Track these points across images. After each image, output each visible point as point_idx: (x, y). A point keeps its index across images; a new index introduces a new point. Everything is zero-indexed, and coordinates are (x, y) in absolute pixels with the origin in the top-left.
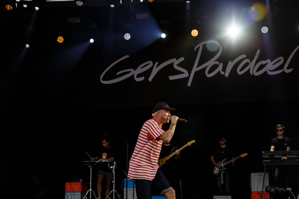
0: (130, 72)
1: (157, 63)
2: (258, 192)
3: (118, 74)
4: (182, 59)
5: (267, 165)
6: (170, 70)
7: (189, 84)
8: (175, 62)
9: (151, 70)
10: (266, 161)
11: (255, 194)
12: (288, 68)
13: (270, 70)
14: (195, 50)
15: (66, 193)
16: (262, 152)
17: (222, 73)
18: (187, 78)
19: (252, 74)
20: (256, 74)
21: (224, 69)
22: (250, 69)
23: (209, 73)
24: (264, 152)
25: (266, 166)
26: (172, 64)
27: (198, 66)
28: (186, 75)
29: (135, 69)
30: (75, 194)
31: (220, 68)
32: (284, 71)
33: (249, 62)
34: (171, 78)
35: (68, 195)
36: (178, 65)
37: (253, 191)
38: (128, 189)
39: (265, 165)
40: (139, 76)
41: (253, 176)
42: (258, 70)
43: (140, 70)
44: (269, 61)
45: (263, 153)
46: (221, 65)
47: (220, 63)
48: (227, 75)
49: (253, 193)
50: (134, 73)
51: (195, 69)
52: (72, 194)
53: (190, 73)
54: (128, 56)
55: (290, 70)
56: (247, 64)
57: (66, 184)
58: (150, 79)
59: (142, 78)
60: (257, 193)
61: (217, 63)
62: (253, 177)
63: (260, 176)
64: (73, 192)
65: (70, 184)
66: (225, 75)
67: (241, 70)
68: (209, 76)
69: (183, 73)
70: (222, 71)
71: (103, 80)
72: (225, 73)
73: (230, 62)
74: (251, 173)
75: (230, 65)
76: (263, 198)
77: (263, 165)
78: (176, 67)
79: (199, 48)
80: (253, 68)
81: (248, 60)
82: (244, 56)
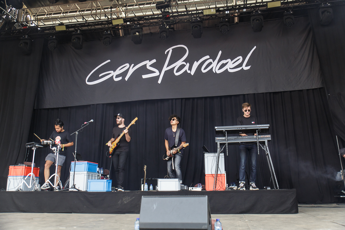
0: (110, 73)
1: (133, 65)
2: (212, 174)
3: (100, 75)
4: (154, 61)
6: (144, 70)
7: (159, 82)
8: (148, 63)
9: (128, 70)
10: (220, 138)
11: (209, 177)
12: (246, 66)
13: (230, 68)
14: (166, 53)
15: (9, 177)
16: (215, 128)
17: (189, 72)
18: (159, 76)
19: (215, 72)
20: (219, 72)
21: (190, 69)
22: (213, 67)
23: (177, 71)
26: (145, 66)
27: (168, 66)
28: (157, 73)
29: (114, 71)
30: (17, 178)
31: (186, 68)
32: (242, 68)
33: (212, 62)
34: (144, 77)
35: (10, 180)
36: (151, 66)
37: (206, 173)
38: (75, 173)
42: (220, 68)
43: (118, 71)
44: (229, 60)
46: (188, 64)
48: (193, 73)
49: (206, 175)
50: (113, 74)
51: (165, 69)
52: (15, 178)
53: (160, 72)
54: (109, 61)
55: (249, 67)
56: (210, 63)
57: (10, 167)
58: (126, 79)
59: (120, 78)
60: (212, 176)
61: (184, 63)
62: (207, 158)
63: (214, 157)
64: (16, 176)
65: (13, 167)
66: (191, 73)
67: (205, 69)
68: (177, 74)
69: (155, 72)
71: (88, 81)
72: (191, 71)
73: (196, 62)
74: (205, 153)
75: (196, 65)
76: (218, 181)
77: (217, 143)
78: (149, 68)
79: (169, 51)
80: (216, 67)
81: (211, 60)
82: (208, 57)
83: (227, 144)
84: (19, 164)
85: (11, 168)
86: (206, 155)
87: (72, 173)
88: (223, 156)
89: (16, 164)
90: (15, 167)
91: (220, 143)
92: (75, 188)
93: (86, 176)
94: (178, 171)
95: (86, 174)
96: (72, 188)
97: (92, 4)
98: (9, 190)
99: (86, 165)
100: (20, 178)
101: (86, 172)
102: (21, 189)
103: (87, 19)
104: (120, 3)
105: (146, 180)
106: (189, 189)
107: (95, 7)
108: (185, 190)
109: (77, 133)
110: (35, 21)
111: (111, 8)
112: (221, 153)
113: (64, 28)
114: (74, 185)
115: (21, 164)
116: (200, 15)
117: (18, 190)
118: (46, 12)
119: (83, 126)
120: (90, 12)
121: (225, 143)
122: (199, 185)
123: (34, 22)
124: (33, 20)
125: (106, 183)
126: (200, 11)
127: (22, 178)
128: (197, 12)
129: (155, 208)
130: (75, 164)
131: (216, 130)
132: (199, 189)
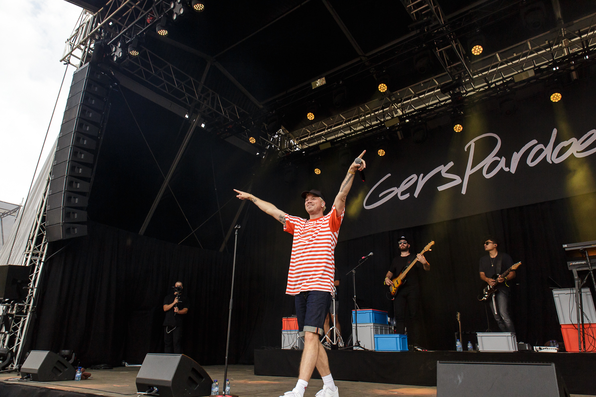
0: (393, 191)
1: (422, 175)
2: (573, 324)
3: (380, 196)
4: (451, 164)
5: (578, 270)
6: (439, 179)
7: (464, 192)
8: (443, 169)
9: (415, 184)
10: (577, 263)
11: (568, 329)
13: (577, 152)
14: (466, 150)
15: (283, 332)
16: (562, 246)
17: (507, 169)
18: (461, 185)
19: (551, 163)
20: (557, 161)
21: (508, 164)
22: (546, 156)
23: (488, 172)
24: (566, 246)
25: (578, 272)
26: (440, 173)
27: (473, 167)
28: (458, 180)
29: (398, 187)
30: (292, 332)
31: (502, 164)
33: (544, 148)
34: (441, 188)
35: (285, 335)
36: (447, 172)
37: (562, 322)
38: (358, 325)
39: (575, 271)
40: (403, 193)
41: (557, 295)
42: (559, 155)
43: (404, 186)
44: (574, 140)
45: (566, 248)
46: (504, 159)
47: (501, 159)
48: (513, 170)
49: (562, 327)
50: (397, 191)
51: (469, 172)
52: (289, 333)
53: (463, 179)
54: (389, 175)
56: (541, 151)
58: (416, 195)
59: (407, 195)
60: (572, 326)
61: (498, 158)
62: (558, 298)
63: (572, 294)
64: (290, 330)
65: (286, 319)
66: (511, 171)
67: (533, 161)
68: (488, 176)
69: (454, 180)
70: (506, 167)
71: (366, 205)
72: (510, 168)
73: (515, 153)
74: (552, 289)
75: (516, 157)
76: (586, 335)
77: (571, 271)
78: (444, 175)
79: (470, 147)
80: (550, 154)
81: (541, 146)
82: (535, 142)
83: (592, 272)
84: (293, 315)
85: (284, 319)
86: (556, 292)
87: (354, 325)
88: (590, 293)
89: (289, 315)
90: (288, 320)
91: (577, 271)
92: (359, 345)
93: (372, 329)
94: (508, 321)
95: (372, 327)
96: (356, 346)
97: (359, 109)
98: (284, 348)
99: (371, 314)
100: (294, 332)
101: (372, 324)
102: (297, 347)
103: (355, 129)
104: (394, 99)
105: (462, 334)
106: (535, 350)
107: (363, 112)
108: (527, 350)
109: (354, 271)
110: (299, 144)
111: (383, 108)
112: (584, 286)
113: (329, 145)
114: (358, 342)
115: (294, 314)
116: (510, 85)
117: (294, 348)
118: (308, 133)
119: (361, 262)
120: (358, 120)
121: (588, 271)
122: (553, 342)
123: (298, 146)
124: (297, 145)
125: (398, 339)
126: (508, 80)
127: (296, 332)
128: (505, 81)
129: (460, 381)
130: (356, 313)
131: (566, 249)
132: (553, 350)
